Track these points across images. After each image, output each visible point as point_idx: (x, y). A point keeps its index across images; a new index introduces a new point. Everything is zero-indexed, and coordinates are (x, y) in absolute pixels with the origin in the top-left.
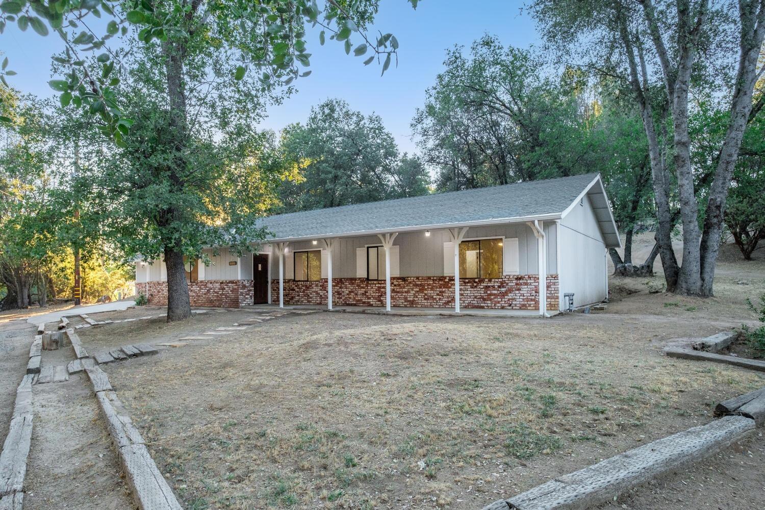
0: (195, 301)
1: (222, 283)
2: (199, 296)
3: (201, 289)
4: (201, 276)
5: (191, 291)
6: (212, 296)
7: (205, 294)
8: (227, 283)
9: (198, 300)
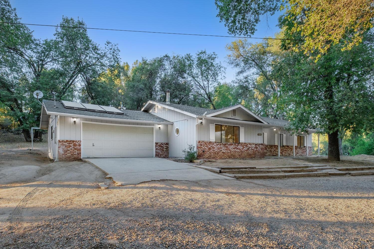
0: (239, 155)
1: (256, 145)
2: (242, 152)
3: (244, 147)
4: (242, 139)
5: (237, 149)
6: (250, 152)
7: (246, 151)
8: (259, 145)
9: (241, 154)
